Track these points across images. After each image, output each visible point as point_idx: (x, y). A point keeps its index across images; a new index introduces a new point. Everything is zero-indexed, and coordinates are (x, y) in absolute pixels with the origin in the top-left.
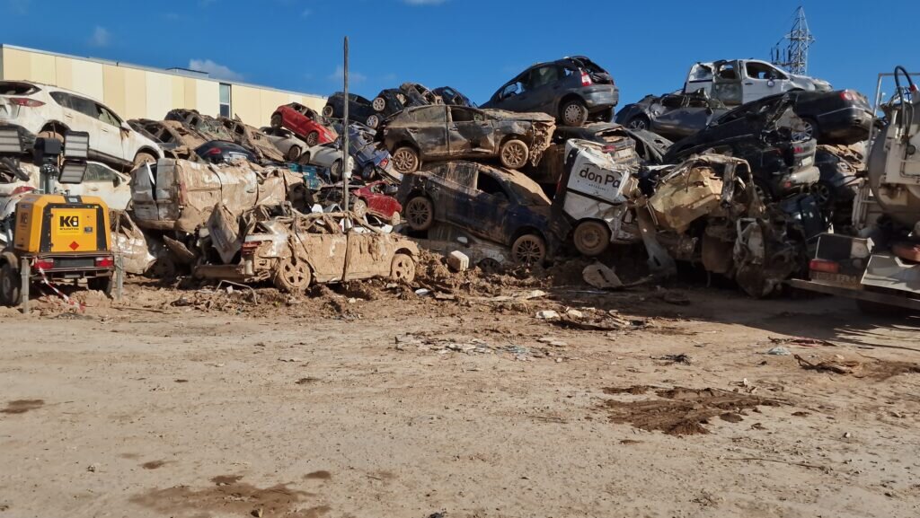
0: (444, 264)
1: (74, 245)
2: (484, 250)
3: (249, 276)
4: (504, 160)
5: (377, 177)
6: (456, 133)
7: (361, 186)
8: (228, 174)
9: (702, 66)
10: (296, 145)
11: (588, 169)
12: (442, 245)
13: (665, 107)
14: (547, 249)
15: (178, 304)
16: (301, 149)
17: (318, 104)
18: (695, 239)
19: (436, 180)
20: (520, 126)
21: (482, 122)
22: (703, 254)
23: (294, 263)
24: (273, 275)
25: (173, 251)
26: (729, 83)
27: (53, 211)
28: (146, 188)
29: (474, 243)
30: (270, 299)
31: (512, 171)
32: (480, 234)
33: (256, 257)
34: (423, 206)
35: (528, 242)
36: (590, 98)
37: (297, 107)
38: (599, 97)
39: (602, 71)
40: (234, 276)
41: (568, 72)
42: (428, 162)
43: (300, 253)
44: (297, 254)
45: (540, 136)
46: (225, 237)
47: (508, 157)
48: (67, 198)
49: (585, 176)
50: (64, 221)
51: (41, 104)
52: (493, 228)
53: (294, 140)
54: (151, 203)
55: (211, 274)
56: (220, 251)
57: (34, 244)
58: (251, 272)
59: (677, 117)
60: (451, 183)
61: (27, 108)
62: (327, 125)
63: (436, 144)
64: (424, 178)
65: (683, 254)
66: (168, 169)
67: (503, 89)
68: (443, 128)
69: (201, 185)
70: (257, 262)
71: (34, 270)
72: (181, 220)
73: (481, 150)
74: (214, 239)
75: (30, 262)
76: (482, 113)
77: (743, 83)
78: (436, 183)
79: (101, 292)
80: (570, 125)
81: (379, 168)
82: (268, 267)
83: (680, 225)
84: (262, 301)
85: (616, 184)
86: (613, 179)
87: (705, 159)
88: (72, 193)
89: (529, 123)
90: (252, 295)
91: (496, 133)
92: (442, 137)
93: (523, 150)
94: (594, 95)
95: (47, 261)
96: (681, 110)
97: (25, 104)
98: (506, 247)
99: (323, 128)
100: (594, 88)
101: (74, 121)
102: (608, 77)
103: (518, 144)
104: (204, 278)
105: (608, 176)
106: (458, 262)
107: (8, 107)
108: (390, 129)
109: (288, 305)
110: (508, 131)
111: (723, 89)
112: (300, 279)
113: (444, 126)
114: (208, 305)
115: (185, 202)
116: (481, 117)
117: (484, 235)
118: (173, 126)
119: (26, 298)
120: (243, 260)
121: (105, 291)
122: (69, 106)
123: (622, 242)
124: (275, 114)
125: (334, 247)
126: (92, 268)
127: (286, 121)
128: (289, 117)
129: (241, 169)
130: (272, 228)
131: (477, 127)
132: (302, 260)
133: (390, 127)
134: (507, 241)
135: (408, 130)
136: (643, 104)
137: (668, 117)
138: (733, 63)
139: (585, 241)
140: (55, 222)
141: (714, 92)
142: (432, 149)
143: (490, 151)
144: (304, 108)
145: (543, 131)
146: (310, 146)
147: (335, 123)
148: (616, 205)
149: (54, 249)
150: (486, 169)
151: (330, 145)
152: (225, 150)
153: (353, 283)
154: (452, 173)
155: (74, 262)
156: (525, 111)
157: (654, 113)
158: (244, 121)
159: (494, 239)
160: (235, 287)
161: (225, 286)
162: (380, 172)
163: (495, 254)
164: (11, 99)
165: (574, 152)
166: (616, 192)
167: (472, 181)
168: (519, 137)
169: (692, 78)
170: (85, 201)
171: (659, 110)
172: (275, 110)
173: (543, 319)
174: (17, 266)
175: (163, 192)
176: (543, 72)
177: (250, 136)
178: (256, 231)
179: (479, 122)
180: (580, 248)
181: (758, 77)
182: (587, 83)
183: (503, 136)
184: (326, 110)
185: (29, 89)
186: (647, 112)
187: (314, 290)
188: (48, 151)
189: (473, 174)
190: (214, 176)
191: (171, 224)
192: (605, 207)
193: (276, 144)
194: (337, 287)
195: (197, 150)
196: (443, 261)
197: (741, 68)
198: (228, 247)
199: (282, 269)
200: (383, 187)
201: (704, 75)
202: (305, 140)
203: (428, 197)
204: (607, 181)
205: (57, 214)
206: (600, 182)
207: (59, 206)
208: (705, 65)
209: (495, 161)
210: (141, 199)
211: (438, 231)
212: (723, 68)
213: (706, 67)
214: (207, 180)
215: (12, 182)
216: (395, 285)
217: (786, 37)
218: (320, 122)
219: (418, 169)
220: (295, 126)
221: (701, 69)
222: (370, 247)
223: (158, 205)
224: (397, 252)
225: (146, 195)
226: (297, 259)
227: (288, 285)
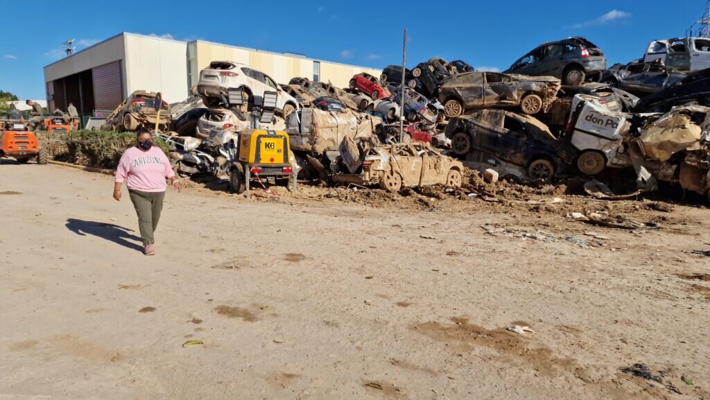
0: (481, 177)
1: (272, 160)
2: (507, 169)
3: (367, 181)
4: (524, 108)
5: (417, 119)
6: (490, 91)
7: (408, 125)
8: (341, 118)
9: (658, 43)
10: (365, 100)
11: (592, 115)
12: (476, 164)
13: (630, 72)
14: (555, 169)
15: (328, 196)
16: (368, 102)
17: (377, 74)
18: (674, 167)
19: (474, 122)
20: (537, 85)
21: (509, 83)
22: (680, 177)
23: (392, 174)
24: (380, 181)
25: (310, 164)
26: (680, 54)
27: (262, 139)
28: (296, 126)
29: (500, 163)
30: (381, 196)
31: (527, 116)
32: (505, 158)
33: (371, 170)
34: (463, 139)
35: (542, 164)
36: (587, 66)
37: (366, 75)
38: (594, 65)
39: (595, 47)
40: (358, 181)
41: (571, 48)
42: (468, 110)
43: (396, 168)
44: (394, 168)
45: (551, 92)
46: (351, 158)
47: (526, 106)
48: (268, 131)
49: (590, 120)
50: (267, 145)
51: (237, 75)
52: (515, 154)
53: (363, 96)
54: (297, 135)
55: (343, 179)
56: (347, 165)
57: (252, 159)
58: (368, 179)
59: (639, 79)
60: (485, 124)
61: (229, 77)
62: (383, 87)
63: (475, 98)
64: (465, 120)
65: (665, 176)
66: (308, 114)
67: (520, 60)
68: (480, 88)
69: (327, 125)
70: (372, 172)
71: (252, 175)
72: (315, 145)
73: (508, 102)
74: (343, 158)
75: (250, 169)
76: (509, 77)
77: (691, 54)
78: (474, 124)
79: (284, 188)
80: (571, 84)
81: (419, 113)
82: (377, 176)
83: (663, 156)
84: (377, 197)
85: (615, 126)
86: (612, 123)
87: (690, 109)
88: (270, 129)
89: (543, 83)
90: (369, 193)
91: (519, 90)
92: (480, 93)
93: (538, 102)
94: (591, 63)
95: (259, 168)
96: (642, 73)
97: (229, 75)
98: (524, 168)
99: (381, 88)
100: (591, 58)
101: (253, 85)
102: (600, 50)
103: (534, 97)
104: (338, 181)
105: (608, 120)
106: (491, 176)
107: (220, 77)
108: (444, 89)
109: (393, 200)
110: (528, 89)
111: (675, 59)
112: (395, 184)
113: (481, 86)
114: (346, 198)
115: (318, 135)
116: (507, 79)
117: (508, 159)
118: (295, 87)
119: (248, 189)
120: (363, 171)
121: (286, 187)
122: (250, 76)
123: (615, 166)
124: (351, 80)
125: (414, 165)
126: (281, 173)
127: (359, 85)
128: (361, 82)
129: (348, 115)
130: (380, 152)
131: (505, 86)
132: (397, 172)
133: (443, 87)
134: (525, 163)
135: (456, 89)
136: (612, 70)
137: (633, 79)
138: (684, 40)
139: (585, 164)
140: (263, 146)
141: (668, 61)
142: (472, 101)
143: (514, 102)
144: (370, 76)
145: (553, 89)
146: (374, 100)
147: (388, 85)
148: (614, 140)
149: (262, 162)
150: (511, 114)
151: (387, 99)
152: (329, 103)
153: (426, 188)
154: (485, 117)
155: (271, 170)
156: (538, 74)
157: (621, 76)
158: (334, 85)
159: (515, 161)
160: (358, 188)
161: (352, 187)
162: (419, 116)
163: (516, 172)
164: (221, 72)
165: (582, 103)
166: (614, 132)
167: (500, 123)
168: (535, 93)
169: (651, 51)
170: (277, 134)
171: (625, 74)
172: (351, 77)
173: (573, 218)
174: (242, 171)
175: (305, 128)
176: (550, 48)
177: (338, 94)
178: (370, 154)
179: (506, 83)
180: (581, 169)
181: (702, 50)
182: (585, 56)
183: (524, 92)
184: (383, 77)
185: (230, 66)
186: (615, 75)
187: (404, 192)
188: (256, 103)
189: (501, 118)
190: (334, 119)
191: (309, 147)
192: (604, 141)
193: (353, 99)
194: (417, 189)
195: (313, 102)
196: (480, 175)
197: (690, 43)
198: (353, 163)
199: (385, 178)
200: (421, 125)
201: (660, 49)
202: (370, 96)
203: (468, 133)
204: (607, 123)
205: (264, 141)
206: (602, 124)
207: (264, 136)
208: (661, 41)
209: (517, 109)
210: (292, 132)
211: (474, 155)
212: (674, 44)
213: (662, 43)
214: (330, 122)
215: (222, 121)
216: (451, 190)
217: (698, 22)
218: (379, 85)
219: (461, 114)
220: (365, 87)
221: (657, 44)
222: (435, 165)
223: (302, 136)
224: (451, 169)
225: (295, 129)
226: (394, 172)
227: (389, 188)
